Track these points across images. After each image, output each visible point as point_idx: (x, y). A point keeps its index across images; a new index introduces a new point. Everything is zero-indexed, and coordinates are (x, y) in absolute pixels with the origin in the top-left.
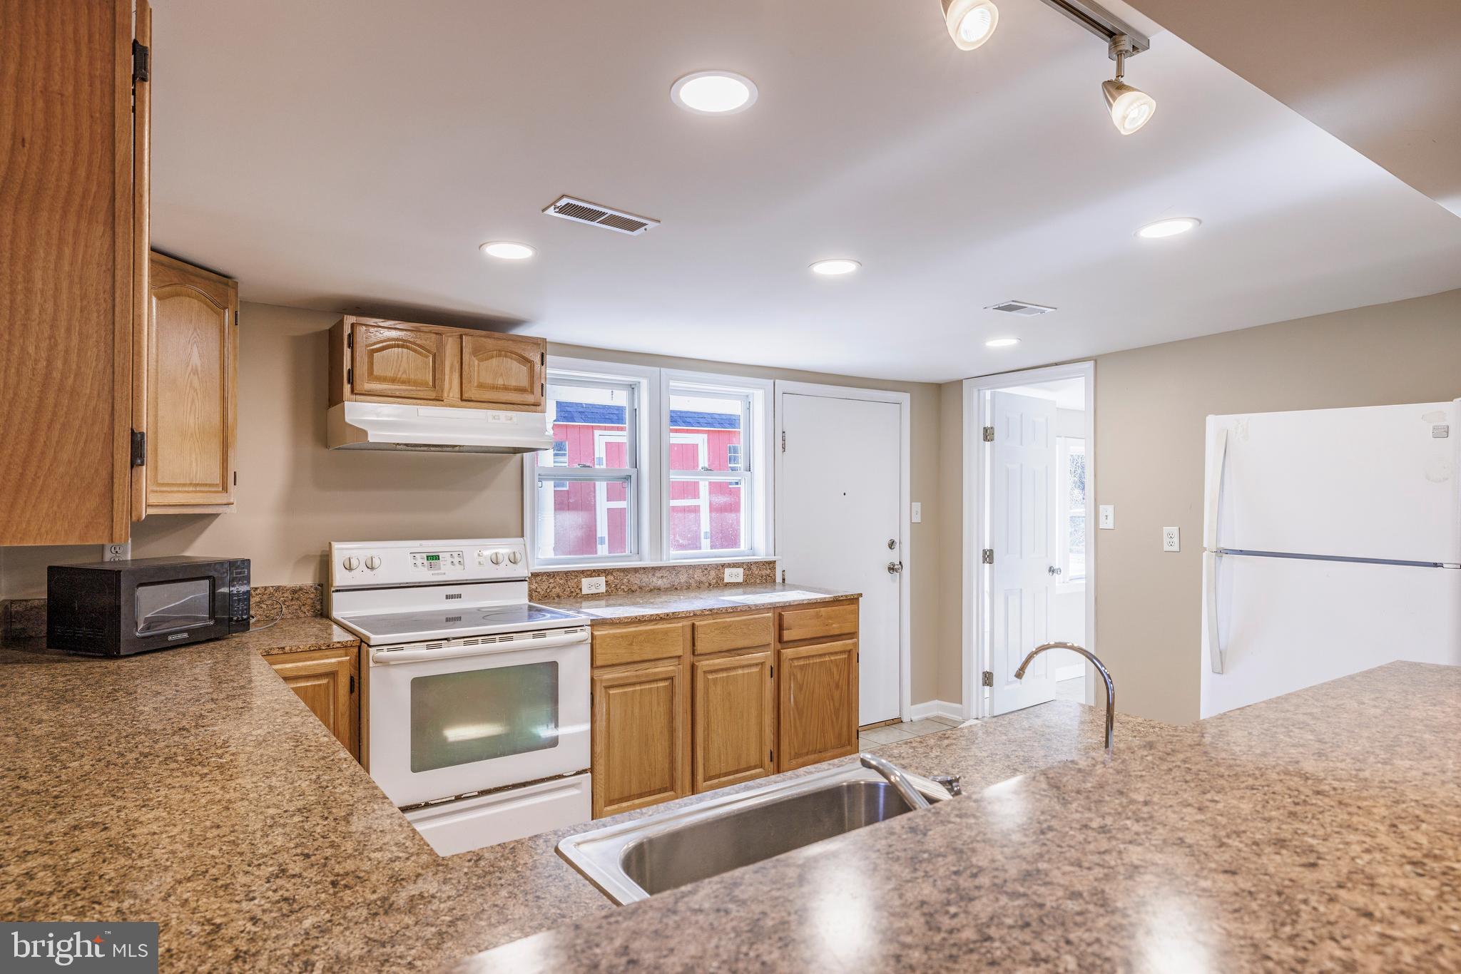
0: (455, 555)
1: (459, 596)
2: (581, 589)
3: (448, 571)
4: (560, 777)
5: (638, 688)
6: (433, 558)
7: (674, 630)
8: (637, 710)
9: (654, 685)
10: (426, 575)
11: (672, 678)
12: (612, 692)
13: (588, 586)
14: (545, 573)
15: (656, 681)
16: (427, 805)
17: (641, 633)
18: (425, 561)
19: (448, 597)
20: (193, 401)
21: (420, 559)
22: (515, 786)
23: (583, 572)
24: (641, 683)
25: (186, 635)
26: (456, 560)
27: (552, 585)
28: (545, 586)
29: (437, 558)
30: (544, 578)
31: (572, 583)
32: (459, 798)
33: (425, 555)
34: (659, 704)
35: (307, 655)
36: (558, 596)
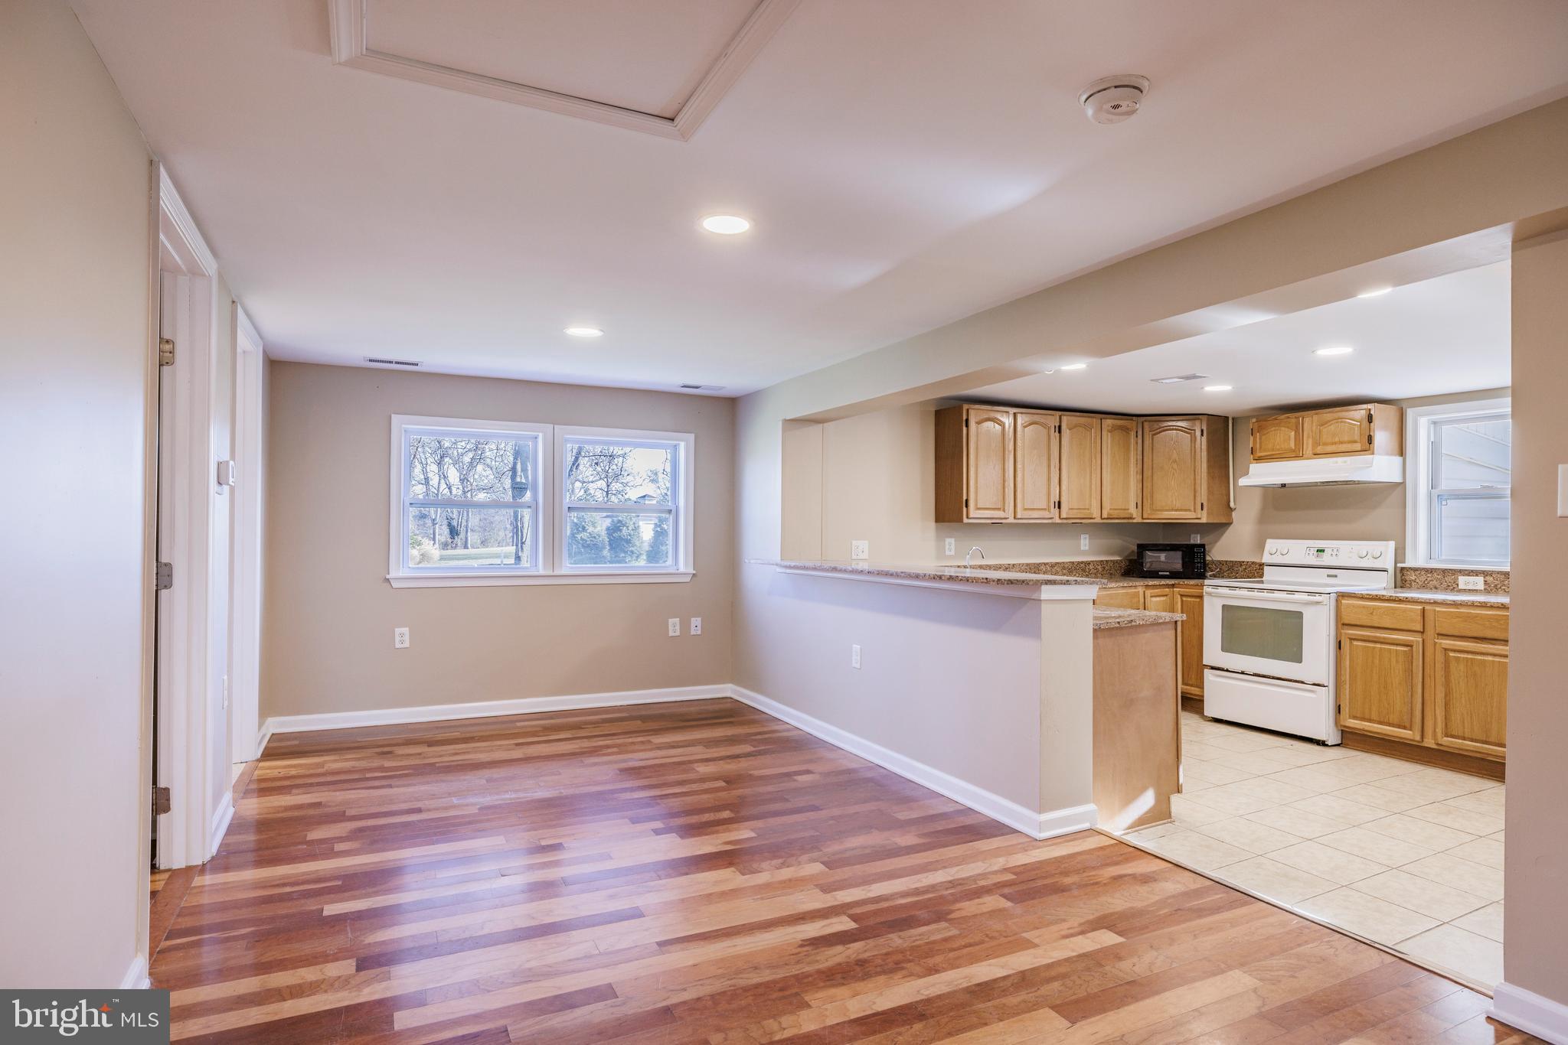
0: (1335, 550)
1: (1336, 576)
2: (1458, 585)
3: (1326, 559)
4: (1303, 682)
5: (1378, 646)
6: (1322, 551)
7: (1411, 610)
8: (1377, 662)
9: (1392, 647)
10: (1312, 560)
11: (1412, 646)
12: (1355, 643)
13: (1463, 582)
14: (1423, 569)
15: (1397, 645)
16: (1227, 671)
17: (1379, 608)
18: (1315, 553)
19: (1328, 576)
20: (1174, 474)
21: (1313, 551)
22: (1273, 678)
23: (1460, 571)
24: (1382, 643)
25: (1168, 573)
26: (1334, 554)
27: (1429, 579)
28: (1423, 578)
29: (1323, 551)
30: (1423, 573)
31: (1449, 579)
32: (1243, 673)
33: (1316, 549)
34: (1397, 662)
35: (1192, 587)
36: (1436, 588)
